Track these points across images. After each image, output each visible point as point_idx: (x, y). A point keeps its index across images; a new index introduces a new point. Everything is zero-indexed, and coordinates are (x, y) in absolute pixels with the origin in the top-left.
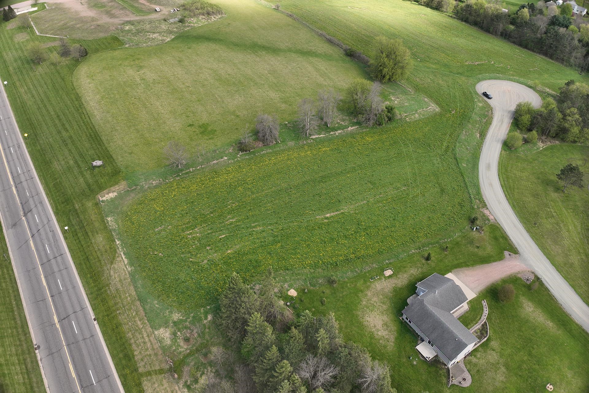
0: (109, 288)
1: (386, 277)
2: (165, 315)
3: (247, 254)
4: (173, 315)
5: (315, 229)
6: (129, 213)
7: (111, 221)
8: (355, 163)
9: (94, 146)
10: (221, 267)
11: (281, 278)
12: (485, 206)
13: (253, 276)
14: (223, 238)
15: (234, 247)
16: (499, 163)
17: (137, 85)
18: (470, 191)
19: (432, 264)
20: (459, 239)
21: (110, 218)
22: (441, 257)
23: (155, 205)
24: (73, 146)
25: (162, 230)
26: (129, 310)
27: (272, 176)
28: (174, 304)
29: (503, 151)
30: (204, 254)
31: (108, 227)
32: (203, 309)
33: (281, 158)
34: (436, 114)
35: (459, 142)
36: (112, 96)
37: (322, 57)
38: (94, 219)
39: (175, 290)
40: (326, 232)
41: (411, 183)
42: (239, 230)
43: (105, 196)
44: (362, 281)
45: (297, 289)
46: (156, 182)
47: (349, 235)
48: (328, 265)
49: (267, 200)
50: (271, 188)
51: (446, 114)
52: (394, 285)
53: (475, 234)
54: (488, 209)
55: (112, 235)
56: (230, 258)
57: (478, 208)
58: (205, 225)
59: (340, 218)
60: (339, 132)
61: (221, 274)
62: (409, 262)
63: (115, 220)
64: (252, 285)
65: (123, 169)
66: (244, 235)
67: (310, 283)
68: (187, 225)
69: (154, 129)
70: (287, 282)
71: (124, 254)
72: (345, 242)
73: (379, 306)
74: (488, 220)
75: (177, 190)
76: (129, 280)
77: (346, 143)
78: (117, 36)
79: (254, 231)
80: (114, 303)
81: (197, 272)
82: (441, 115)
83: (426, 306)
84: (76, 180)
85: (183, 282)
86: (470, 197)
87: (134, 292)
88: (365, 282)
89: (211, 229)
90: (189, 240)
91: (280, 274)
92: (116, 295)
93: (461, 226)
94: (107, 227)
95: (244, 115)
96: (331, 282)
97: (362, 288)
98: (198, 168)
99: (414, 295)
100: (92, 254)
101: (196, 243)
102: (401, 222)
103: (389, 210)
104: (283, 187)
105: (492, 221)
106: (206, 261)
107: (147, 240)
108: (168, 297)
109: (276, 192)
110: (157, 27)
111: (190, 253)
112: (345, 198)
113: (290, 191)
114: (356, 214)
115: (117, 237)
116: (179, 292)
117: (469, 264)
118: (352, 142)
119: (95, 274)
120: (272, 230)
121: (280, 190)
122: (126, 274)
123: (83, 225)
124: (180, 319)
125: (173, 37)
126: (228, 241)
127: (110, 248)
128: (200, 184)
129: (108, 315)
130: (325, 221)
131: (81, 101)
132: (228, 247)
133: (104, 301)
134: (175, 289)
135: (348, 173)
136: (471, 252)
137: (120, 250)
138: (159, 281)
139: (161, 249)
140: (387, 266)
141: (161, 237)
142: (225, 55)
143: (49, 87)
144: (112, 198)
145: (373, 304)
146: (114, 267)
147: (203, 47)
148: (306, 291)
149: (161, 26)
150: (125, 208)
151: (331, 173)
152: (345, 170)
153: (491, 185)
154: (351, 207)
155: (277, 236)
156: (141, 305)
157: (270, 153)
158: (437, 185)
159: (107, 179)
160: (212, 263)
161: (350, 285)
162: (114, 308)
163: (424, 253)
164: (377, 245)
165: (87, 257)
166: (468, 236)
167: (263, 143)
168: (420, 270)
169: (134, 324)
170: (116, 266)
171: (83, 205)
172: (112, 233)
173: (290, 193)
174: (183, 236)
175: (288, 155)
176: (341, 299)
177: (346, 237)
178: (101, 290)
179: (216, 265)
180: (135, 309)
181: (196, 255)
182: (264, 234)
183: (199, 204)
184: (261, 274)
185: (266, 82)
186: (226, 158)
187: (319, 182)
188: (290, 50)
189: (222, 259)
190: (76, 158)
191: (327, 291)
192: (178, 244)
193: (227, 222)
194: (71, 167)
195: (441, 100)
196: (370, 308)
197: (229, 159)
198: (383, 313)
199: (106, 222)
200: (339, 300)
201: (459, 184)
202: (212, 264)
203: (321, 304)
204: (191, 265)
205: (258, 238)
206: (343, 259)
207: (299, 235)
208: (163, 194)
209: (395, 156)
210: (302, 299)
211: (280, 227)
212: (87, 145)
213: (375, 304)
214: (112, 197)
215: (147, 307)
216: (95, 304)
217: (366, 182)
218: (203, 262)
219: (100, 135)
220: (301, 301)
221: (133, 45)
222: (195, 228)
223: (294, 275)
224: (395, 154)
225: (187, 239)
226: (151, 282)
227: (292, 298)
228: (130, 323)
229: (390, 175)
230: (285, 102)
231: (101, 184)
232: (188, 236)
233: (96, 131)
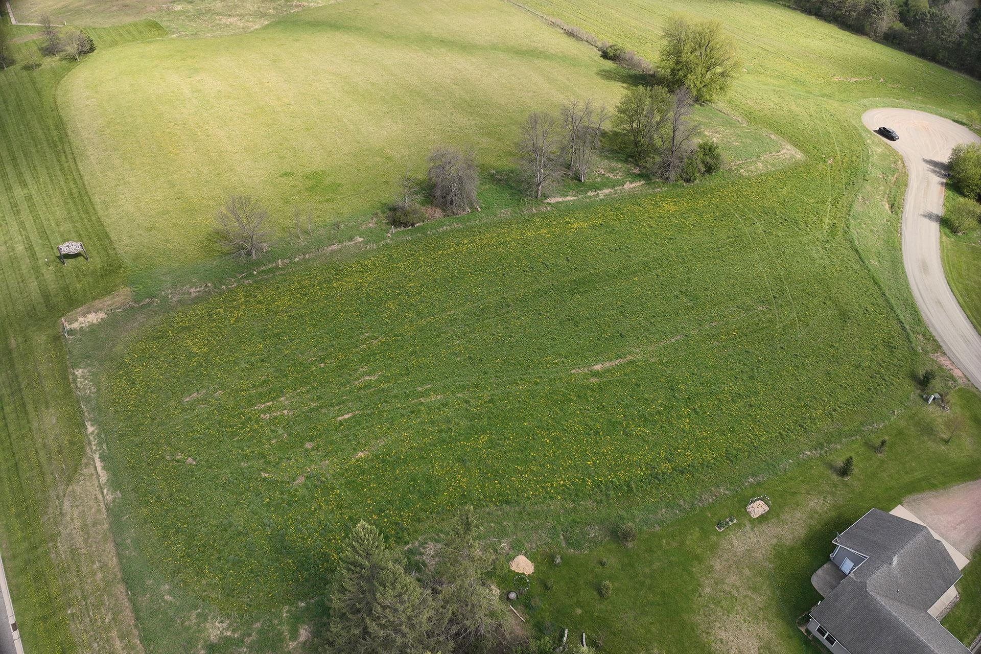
0: (55, 547)
1: (754, 519)
2: (187, 623)
3: (405, 461)
4: (208, 625)
5: (570, 400)
6: (127, 360)
7: (83, 377)
8: (647, 255)
9: (74, 214)
10: (339, 495)
11: (492, 525)
12: (938, 348)
13: (419, 520)
14: (346, 421)
15: (373, 442)
16: (943, 259)
17: (184, 100)
18: (901, 317)
19: (855, 483)
20: (903, 423)
21: (80, 371)
22: (871, 466)
23: (189, 341)
24: (30, 215)
25: (199, 400)
26: (97, 607)
27: (464, 278)
28: (213, 595)
29: (944, 237)
30: (297, 460)
31: (74, 390)
32: (286, 608)
33: (485, 241)
34: (797, 164)
35: (855, 218)
36: (130, 120)
37: (558, 60)
38: (43, 373)
39: (217, 556)
40: (598, 408)
41: (774, 297)
42: (387, 402)
43: (77, 320)
44: (696, 533)
45: (534, 554)
46: (198, 289)
47: (652, 415)
48: (607, 489)
49: (453, 331)
50: (461, 305)
51: (817, 164)
52: (774, 541)
53: (931, 411)
54: (945, 354)
55: (81, 411)
56: (363, 473)
57: (926, 352)
58: (304, 390)
59: (626, 375)
60: (607, 191)
61: (337, 513)
62: (802, 481)
63: (93, 374)
64: (417, 544)
65: (128, 261)
66: (399, 415)
67: (567, 539)
68: (260, 390)
69: (207, 182)
70: (507, 535)
71: (102, 458)
72: (644, 432)
73: (745, 597)
74: (952, 378)
75: (243, 307)
76: (106, 526)
77: (622, 214)
78: (158, 21)
79: (422, 403)
80: (63, 585)
81: (278, 506)
82: (807, 165)
83: (872, 599)
84: (21, 284)
85: (240, 534)
86: (904, 329)
87: (114, 558)
88: (705, 533)
89: (319, 398)
90: (262, 427)
91: (488, 513)
92: (68, 565)
93: (900, 393)
94: (71, 392)
95: (402, 157)
96: (619, 536)
97: (699, 551)
98: (297, 259)
99: (825, 566)
100: (27, 456)
101: (280, 433)
102: (769, 383)
103: (736, 357)
104: (489, 302)
105: (960, 381)
106: (300, 480)
107: (162, 424)
108: (199, 573)
109: (475, 314)
110: (237, 6)
111: (263, 456)
112: (633, 329)
113: (507, 312)
114: (662, 364)
115: (92, 416)
116: (228, 561)
117: (935, 482)
118: (634, 213)
119: (27, 508)
120: (467, 402)
121: (483, 309)
122: (99, 511)
123: (19, 385)
124: (226, 637)
125: (266, 23)
126: (358, 427)
127: (71, 443)
128: (299, 296)
129: (45, 619)
130: (592, 380)
131: (64, 129)
132: (359, 443)
133: (39, 577)
134: (219, 552)
135: (634, 273)
136: (934, 453)
137: (94, 448)
138: (178, 531)
139: (193, 448)
140: (751, 492)
141: (196, 416)
142: (367, 52)
143: (10, 108)
144: (93, 324)
145: (730, 593)
146: (73, 491)
147: (324, 41)
148: (558, 560)
149: (244, 4)
150: (119, 348)
151: (597, 274)
152: (627, 268)
153: (939, 303)
154: (649, 349)
155: (479, 417)
156: (127, 594)
157: (458, 230)
158: (829, 303)
159: (89, 283)
160: (317, 483)
161: (669, 544)
162: (60, 600)
163: (832, 458)
164: (722, 439)
165: (16, 464)
166: (920, 416)
167: (444, 211)
168: (829, 498)
169: (104, 647)
170: (78, 489)
171: (26, 341)
172: (80, 407)
173: (506, 315)
174: (248, 415)
175: (499, 234)
176: (648, 581)
177: (646, 420)
178: (37, 548)
179: (327, 490)
180: (111, 605)
181: (278, 463)
182: (448, 412)
183: (292, 340)
184: (439, 513)
185: (448, 98)
186: (361, 239)
187: (573, 293)
188: (494, 47)
189: (342, 475)
190: (32, 238)
191: (612, 561)
192: (237, 435)
193: (357, 383)
194: (16, 258)
195: (801, 139)
196: (723, 603)
197: (366, 242)
198: (756, 617)
199: (71, 381)
200: (642, 584)
201: (876, 302)
202: (316, 486)
203: (597, 597)
204: (262, 489)
205: (432, 422)
206: (644, 474)
207: (531, 415)
208: (211, 316)
209: (730, 242)
210: (549, 584)
211: (486, 395)
212: (60, 213)
213: (734, 592)
214: (95, 322)
215: (144, 600)
216: (18, 587)
217: (677, 293)
218: (294, 481)
219: (90, 194)
220: (546, 587)
221: (186, 34)
222: (279, 397)
223: (525, 517)
224: (728, 237)
225: (257, 422)
226: (160, 534)
227: (521, 579)
228: (96, 645)
229: (727, 280)
230: (489, 134)
231: (75, 293)
232: (262, 416)
233: (84, 184)
